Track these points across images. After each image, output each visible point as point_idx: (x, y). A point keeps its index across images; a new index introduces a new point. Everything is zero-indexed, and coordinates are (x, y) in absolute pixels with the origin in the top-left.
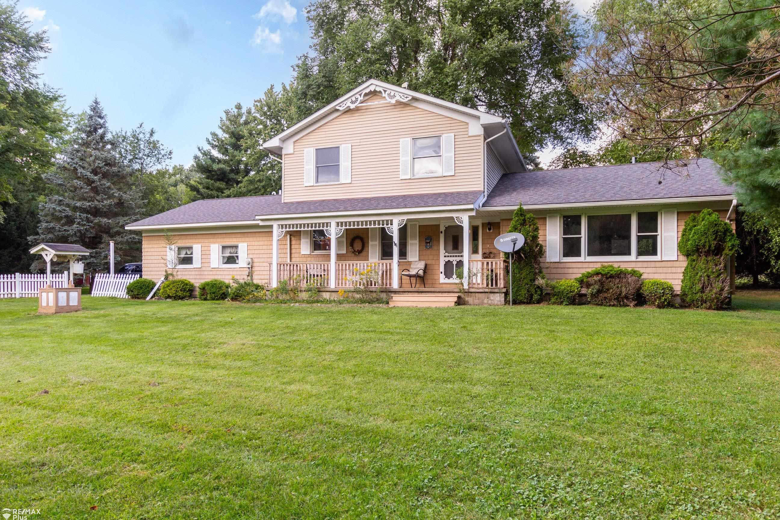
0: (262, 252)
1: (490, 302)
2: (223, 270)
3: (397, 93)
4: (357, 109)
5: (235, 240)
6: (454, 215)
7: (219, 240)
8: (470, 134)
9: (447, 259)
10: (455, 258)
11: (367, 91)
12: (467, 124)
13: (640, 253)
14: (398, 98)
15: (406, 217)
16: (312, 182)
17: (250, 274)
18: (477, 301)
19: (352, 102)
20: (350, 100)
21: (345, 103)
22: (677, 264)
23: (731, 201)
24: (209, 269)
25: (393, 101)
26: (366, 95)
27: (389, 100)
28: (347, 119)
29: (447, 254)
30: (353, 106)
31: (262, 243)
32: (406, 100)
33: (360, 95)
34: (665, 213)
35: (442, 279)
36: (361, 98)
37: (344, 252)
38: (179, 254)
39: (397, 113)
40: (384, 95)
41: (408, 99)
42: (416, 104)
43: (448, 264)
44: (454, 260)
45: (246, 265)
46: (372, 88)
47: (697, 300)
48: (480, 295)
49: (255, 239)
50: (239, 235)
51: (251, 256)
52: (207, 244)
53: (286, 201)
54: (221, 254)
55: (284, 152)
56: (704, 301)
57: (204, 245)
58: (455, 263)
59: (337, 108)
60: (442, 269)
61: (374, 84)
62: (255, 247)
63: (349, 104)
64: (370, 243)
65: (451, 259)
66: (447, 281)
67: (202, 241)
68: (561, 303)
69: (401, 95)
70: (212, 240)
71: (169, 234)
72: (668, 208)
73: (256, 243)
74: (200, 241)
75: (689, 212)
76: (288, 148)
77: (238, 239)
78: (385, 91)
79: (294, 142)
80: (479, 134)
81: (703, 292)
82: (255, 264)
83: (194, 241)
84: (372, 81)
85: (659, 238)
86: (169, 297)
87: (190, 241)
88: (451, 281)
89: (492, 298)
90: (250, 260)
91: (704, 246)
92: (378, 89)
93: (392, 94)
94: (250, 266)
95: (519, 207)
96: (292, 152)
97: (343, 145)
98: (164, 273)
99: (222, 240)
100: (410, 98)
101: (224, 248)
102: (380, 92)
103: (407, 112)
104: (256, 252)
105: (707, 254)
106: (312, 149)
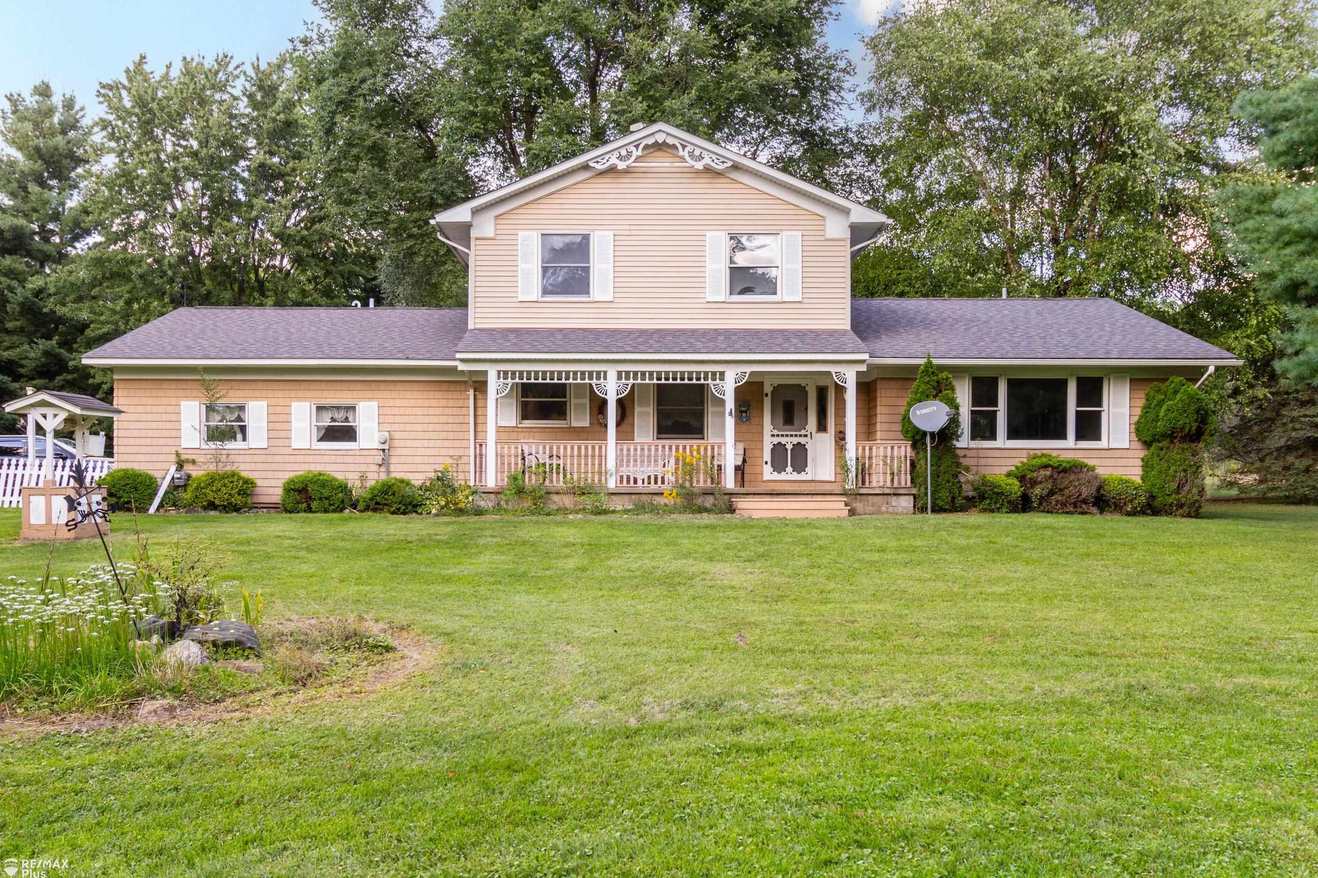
0: (413, 419)
1: (891, 509)
2: (321, 453)
3: (704, 152)
4: (627, 172)
5: (348, 394)
6: (833, 369)
7: (310, 394)
8: (828, 236)
9: (776, 440)
10: (789, 439)
11: (650, 141)
12: (823, 218)
13: (1080, 436)
14: (707, 160)
15: (749, 369)
16: (535, 293)
17: (385, 463)
18: (870, 509)
19: (620, 158)
20: (616, 154)
21: (607, 157)
22: (1130, 454)
23: (1206, 368)
24: (288, 451)
25: (699, 166)
26: (646, 147)
27: (691, 162)
28: (605, 185)
29: (776, 432)
30: (621, 165)
31: (412, 403)
32: (721, 167)
33: (637, 147)
34: (1115, 378)
35: (768, 473)
36: (636, 153)
37: (587, 424)
38: (207, 420)
39: (703, 186)
40: (681, 153)
41: (726, 165)
42: (735, 175)
43: (779, 449)
44: (789, 442)
45: (376, 445)
46: (660, 138)
47: (1171, 505)
48: (875, 498)
49: (394, 394)
50: (359, 386)
51: (387, 427)
52: (282, 402)
53: (478, 326)
54: (314, 422)
55: (474, 233)
56: (1181, 506)
57: (274, 402)
58: (789, 447)
59: (591, 164)
60: (767, 456)
61: (663, 131)
62: (395, 411)
63: (614, 160)
64: (637, 409)
65: (783, 440)
66: (776, 476)
67: (270, 394)
68: (998, 510)
69: (714, 157)
70: (293, 393)
71: (207, 377)
72: (1119, 372)
73: (398, 403)
74: (264, 394)
75: (1152, 380)
76: (485, 227)
77: (355, 394)
78: (684, 147)
79: (497, 217)
80: (844, 236)
81: (1178, 493)
82: (396, 443)
83: (247, 393)
84: (660, 126)
85: (1104, 416)
86: (212, 506)
87: (239, 393)
88: (783, 476)
89: (894, 504)
90: (387, 434)
91: (1182, 429)
92: (670, 141)
93: (697, 152)
94: (386, 447)
95: (925, 360)
96: (491, 235)
97: (596, 233)
98: (173, 458)
99: (318, 394)
100: (730, 164)
101: (320, 409)
102: (674, 147)
103: (720, 185)
104: (398, 419)
105: (1183, 439)
106: (535, 233)
